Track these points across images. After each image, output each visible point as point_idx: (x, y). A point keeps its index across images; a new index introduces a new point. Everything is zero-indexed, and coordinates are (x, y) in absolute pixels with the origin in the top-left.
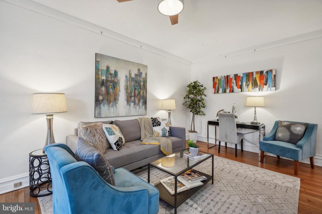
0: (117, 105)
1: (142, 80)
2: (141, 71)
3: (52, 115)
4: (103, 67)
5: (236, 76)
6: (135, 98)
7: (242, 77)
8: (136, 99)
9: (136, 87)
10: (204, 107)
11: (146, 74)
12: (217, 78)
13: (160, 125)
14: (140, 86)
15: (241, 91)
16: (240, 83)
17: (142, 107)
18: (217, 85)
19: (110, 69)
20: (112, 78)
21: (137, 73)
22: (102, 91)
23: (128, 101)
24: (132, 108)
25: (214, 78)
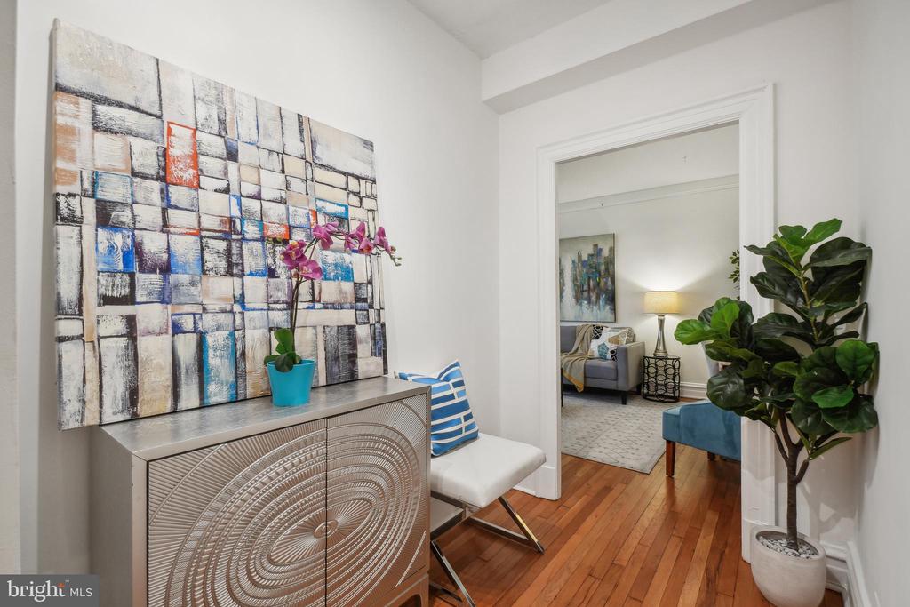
1: (602, 261)
2: (600, 247)
6: (589, 293)
8: (591, 294)
9: (591, 275)
11: (612, 250)
14: (599, 273)
17: (606, 307)
21: (591, 252)
23: (578, 299)
24: (585, 310)
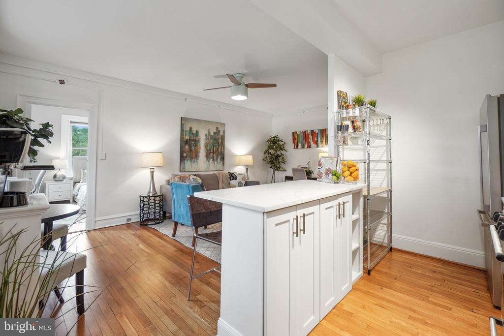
0: (198, 161)
1: (219, 137)
2: (219, 129)
3: (154, 169)
4: (187, 129)
5: (312, 131)
7: (317, 133)
8: (214, 155)
9: (214, 144)
10: (284, 163)
11: (224, 131)
12: (296, 132)
13: (236, 179)
14: (219, 143)
15: (317, 147)
16: (316, 139)
17: (220, 162)
18: (296, 140)
19: (193, 129)
20: (194, 137)
21: (215, 131)
22: (186, 149)
23: (208, 157)
24: (210, 163)
25: (293, 133)
